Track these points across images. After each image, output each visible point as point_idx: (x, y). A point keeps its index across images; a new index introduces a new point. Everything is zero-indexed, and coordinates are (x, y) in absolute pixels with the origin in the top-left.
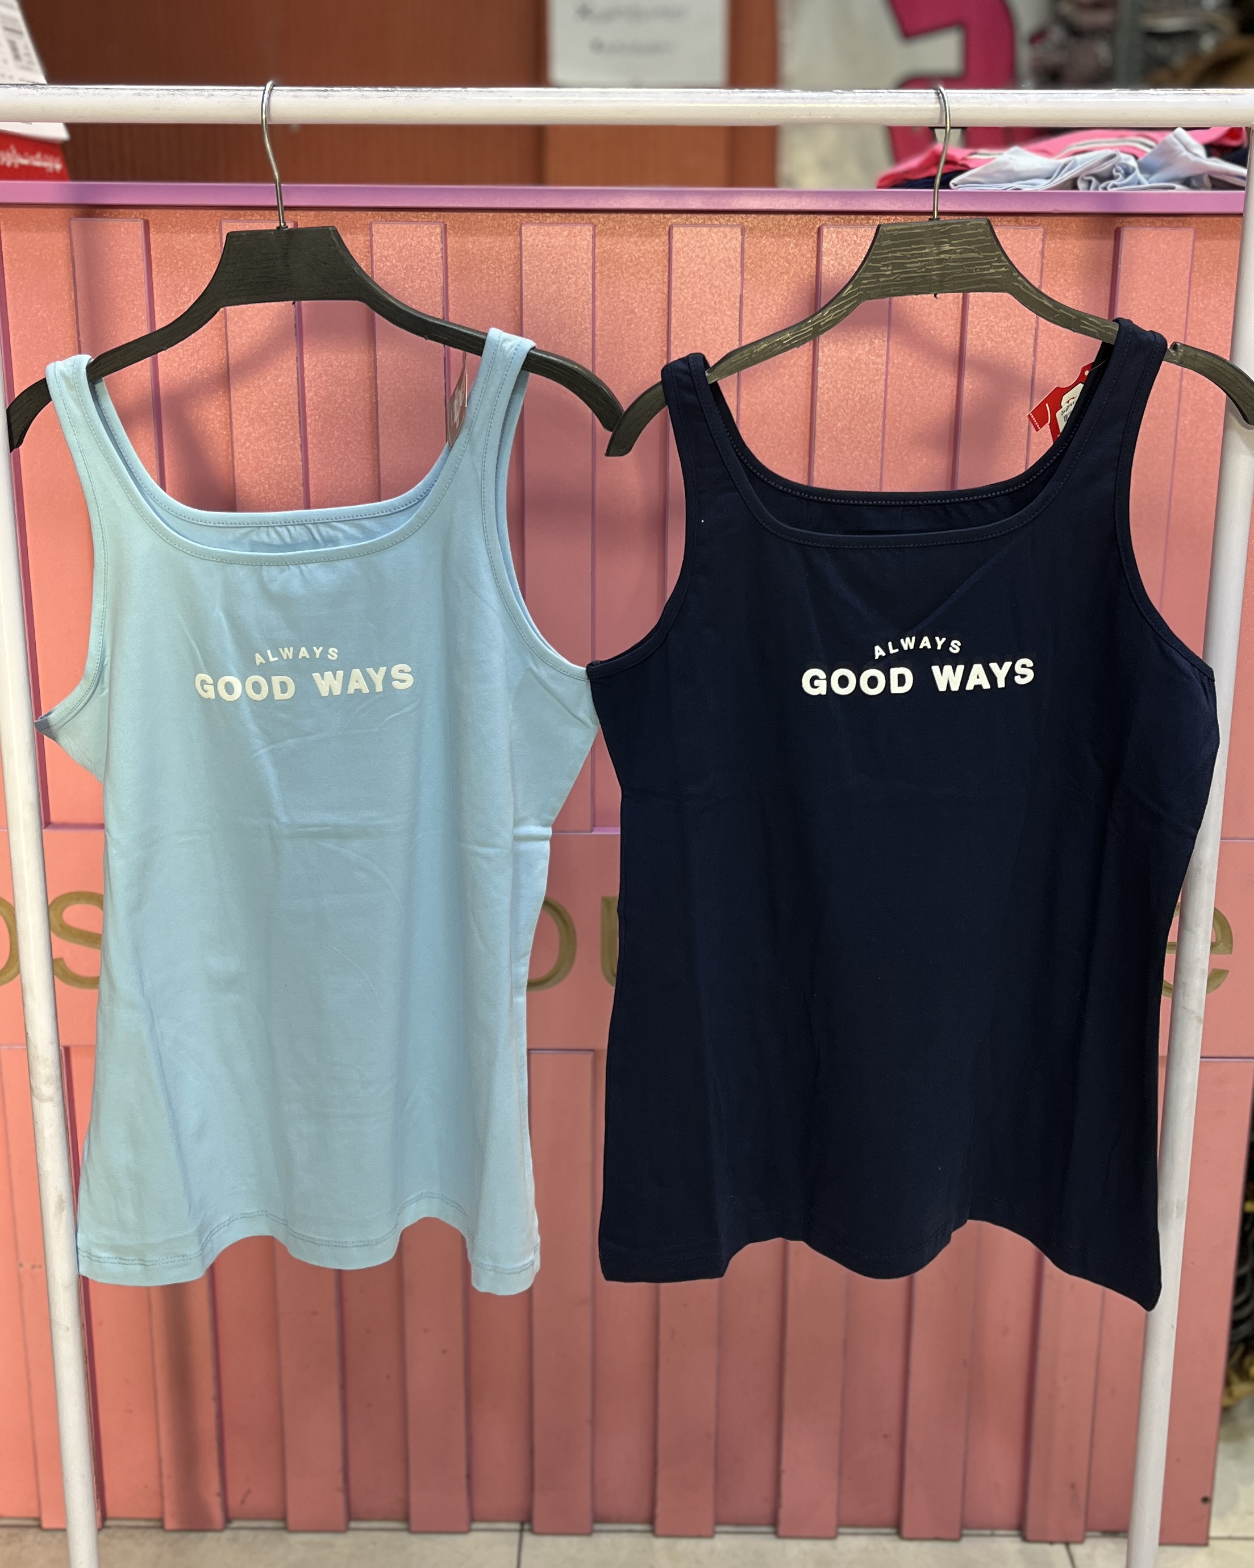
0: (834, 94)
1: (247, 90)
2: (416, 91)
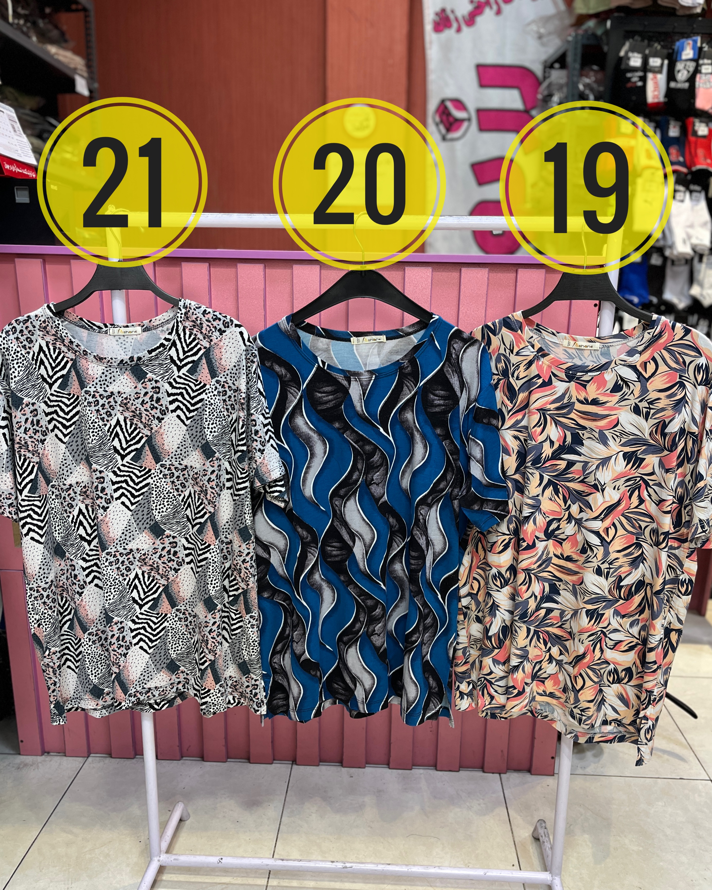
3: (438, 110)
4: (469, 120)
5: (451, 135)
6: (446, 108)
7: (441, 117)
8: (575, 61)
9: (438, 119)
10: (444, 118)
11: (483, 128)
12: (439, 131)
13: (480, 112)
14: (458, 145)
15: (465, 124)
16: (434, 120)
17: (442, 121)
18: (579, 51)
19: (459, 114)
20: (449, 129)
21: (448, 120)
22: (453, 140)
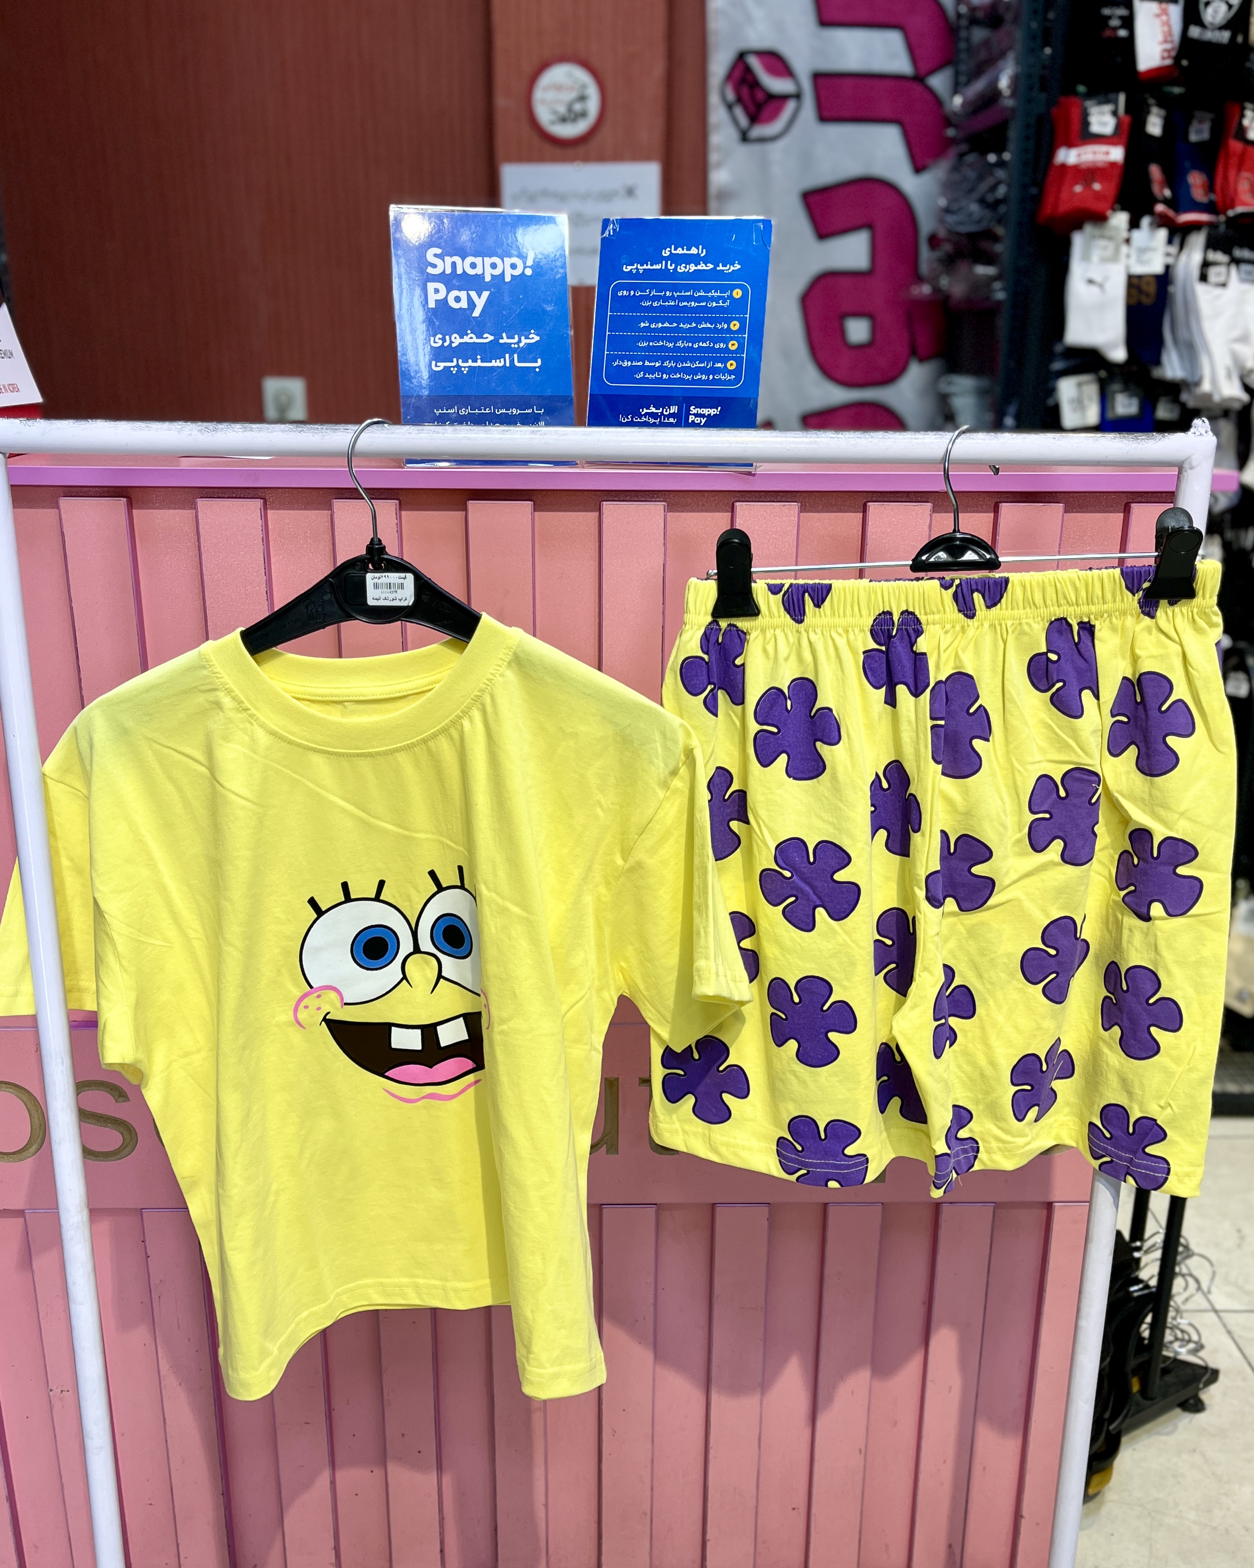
3: (729, 77)
4: (798, 96)
5: (758, 131)
6: (748, 70)
7: (737, 89)
9: (731, 96)
10: (745, 91)
11: (826, 115)
12: (735, 121)
13: (820, 78)
14: (776, 150)
15: (790, 107)
16: (723, 97)
17: (739, 100)
19: (776, 85)
20: (755, 118)
21: (753, 97)
22: (762, 140)
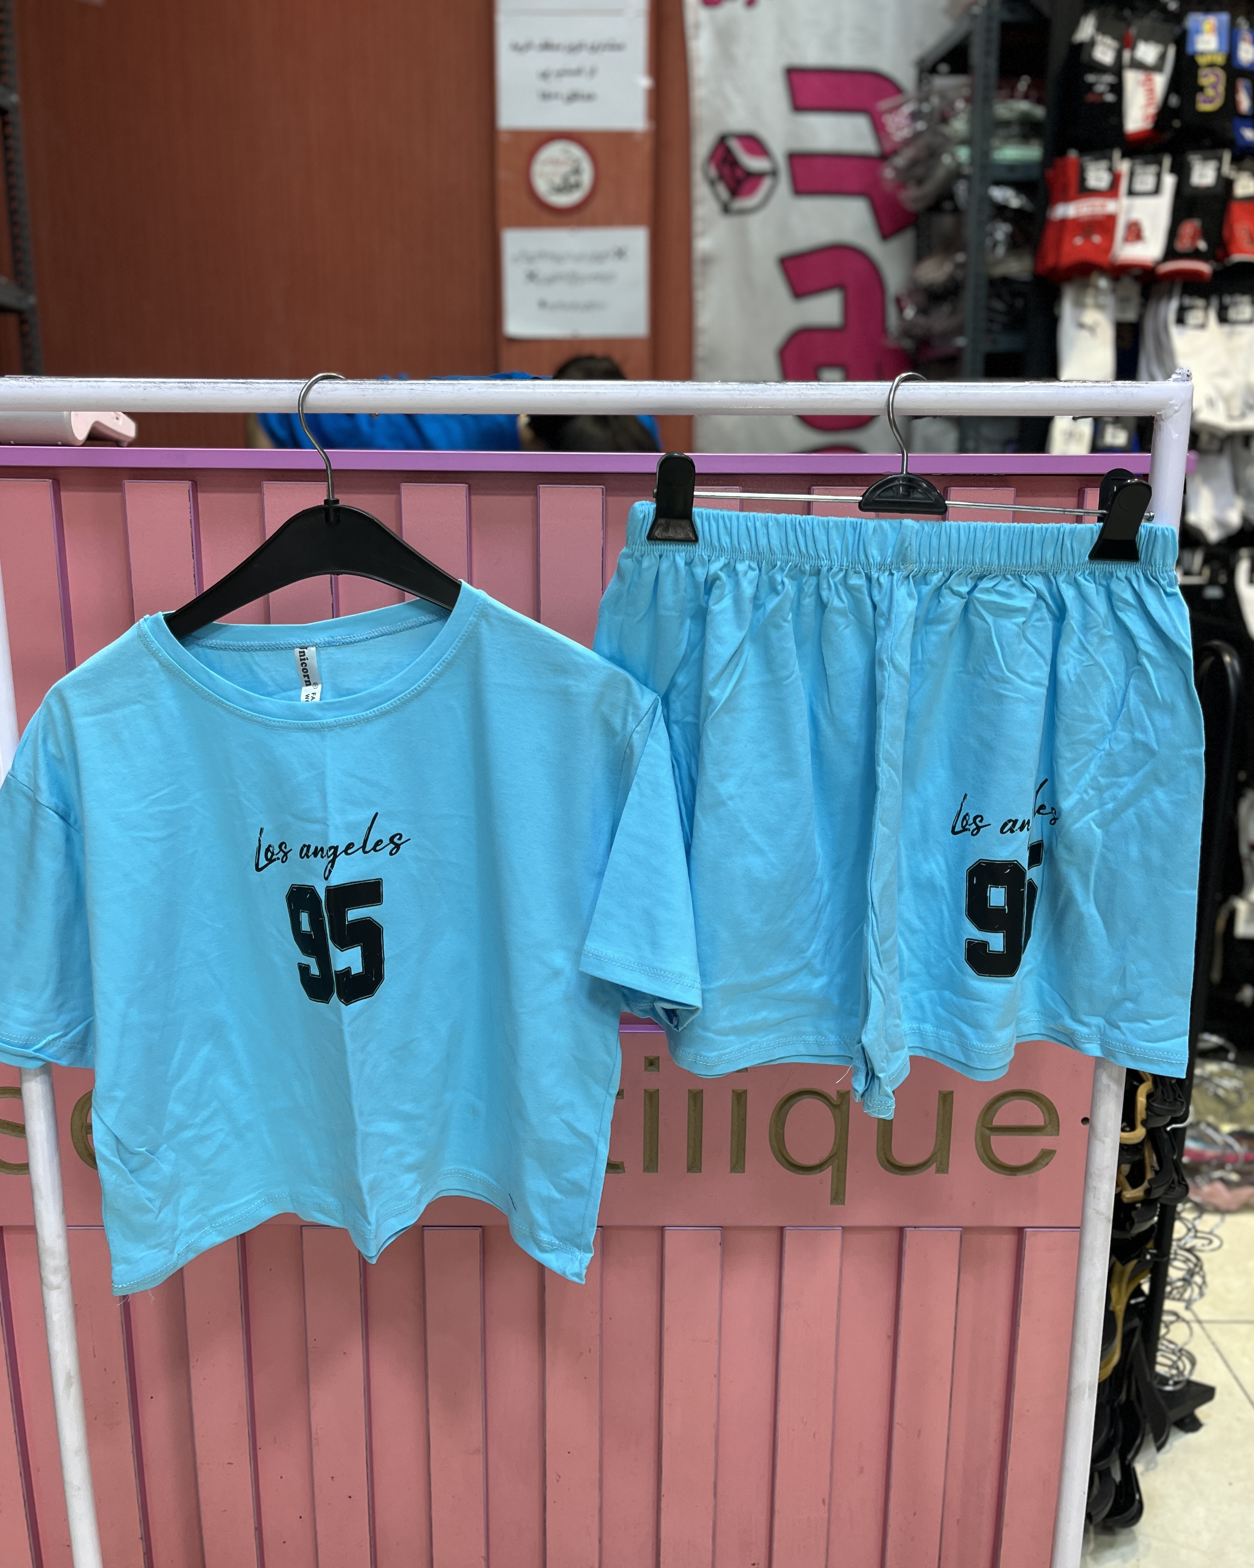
0: (768, 387)
1: (226, 382)
2: (383, 384)
3: (713, 157)
4: (774, 173)
5: (739, 204)
6: (729, 152)
7: (719, 167)
8: (987, 53)
9: (713, 172)
10: (727, 170)
11: (801, 189)
12: (717, 196)
13: (794, 158)
14: (754, 222)
15: (766, 183)
16: (706, 174)
17: (722, 177)
18: (995, 35)
19: (753, 163)
20: (735, 192)
21: (733, 174)
22: (743, 212)
